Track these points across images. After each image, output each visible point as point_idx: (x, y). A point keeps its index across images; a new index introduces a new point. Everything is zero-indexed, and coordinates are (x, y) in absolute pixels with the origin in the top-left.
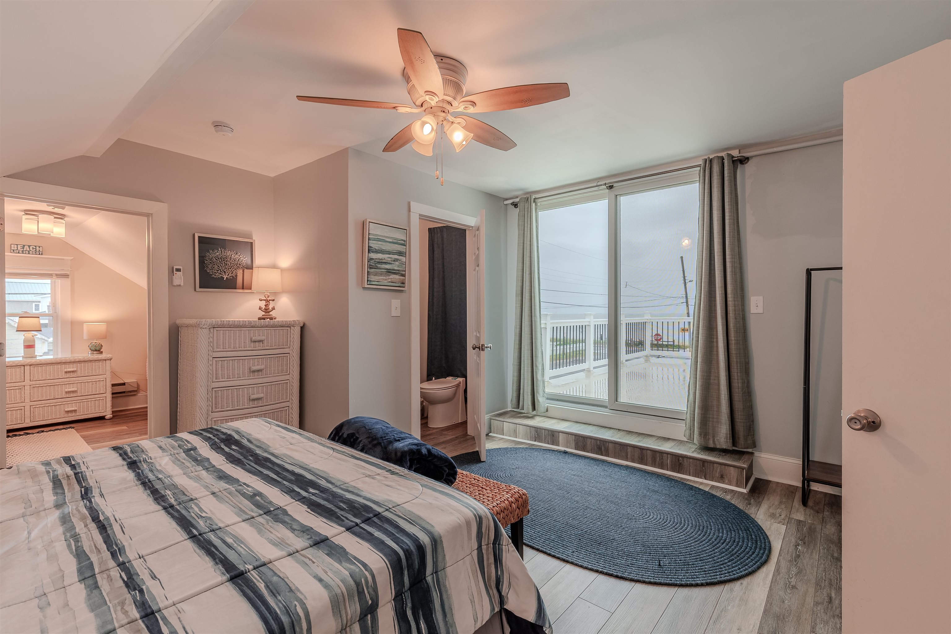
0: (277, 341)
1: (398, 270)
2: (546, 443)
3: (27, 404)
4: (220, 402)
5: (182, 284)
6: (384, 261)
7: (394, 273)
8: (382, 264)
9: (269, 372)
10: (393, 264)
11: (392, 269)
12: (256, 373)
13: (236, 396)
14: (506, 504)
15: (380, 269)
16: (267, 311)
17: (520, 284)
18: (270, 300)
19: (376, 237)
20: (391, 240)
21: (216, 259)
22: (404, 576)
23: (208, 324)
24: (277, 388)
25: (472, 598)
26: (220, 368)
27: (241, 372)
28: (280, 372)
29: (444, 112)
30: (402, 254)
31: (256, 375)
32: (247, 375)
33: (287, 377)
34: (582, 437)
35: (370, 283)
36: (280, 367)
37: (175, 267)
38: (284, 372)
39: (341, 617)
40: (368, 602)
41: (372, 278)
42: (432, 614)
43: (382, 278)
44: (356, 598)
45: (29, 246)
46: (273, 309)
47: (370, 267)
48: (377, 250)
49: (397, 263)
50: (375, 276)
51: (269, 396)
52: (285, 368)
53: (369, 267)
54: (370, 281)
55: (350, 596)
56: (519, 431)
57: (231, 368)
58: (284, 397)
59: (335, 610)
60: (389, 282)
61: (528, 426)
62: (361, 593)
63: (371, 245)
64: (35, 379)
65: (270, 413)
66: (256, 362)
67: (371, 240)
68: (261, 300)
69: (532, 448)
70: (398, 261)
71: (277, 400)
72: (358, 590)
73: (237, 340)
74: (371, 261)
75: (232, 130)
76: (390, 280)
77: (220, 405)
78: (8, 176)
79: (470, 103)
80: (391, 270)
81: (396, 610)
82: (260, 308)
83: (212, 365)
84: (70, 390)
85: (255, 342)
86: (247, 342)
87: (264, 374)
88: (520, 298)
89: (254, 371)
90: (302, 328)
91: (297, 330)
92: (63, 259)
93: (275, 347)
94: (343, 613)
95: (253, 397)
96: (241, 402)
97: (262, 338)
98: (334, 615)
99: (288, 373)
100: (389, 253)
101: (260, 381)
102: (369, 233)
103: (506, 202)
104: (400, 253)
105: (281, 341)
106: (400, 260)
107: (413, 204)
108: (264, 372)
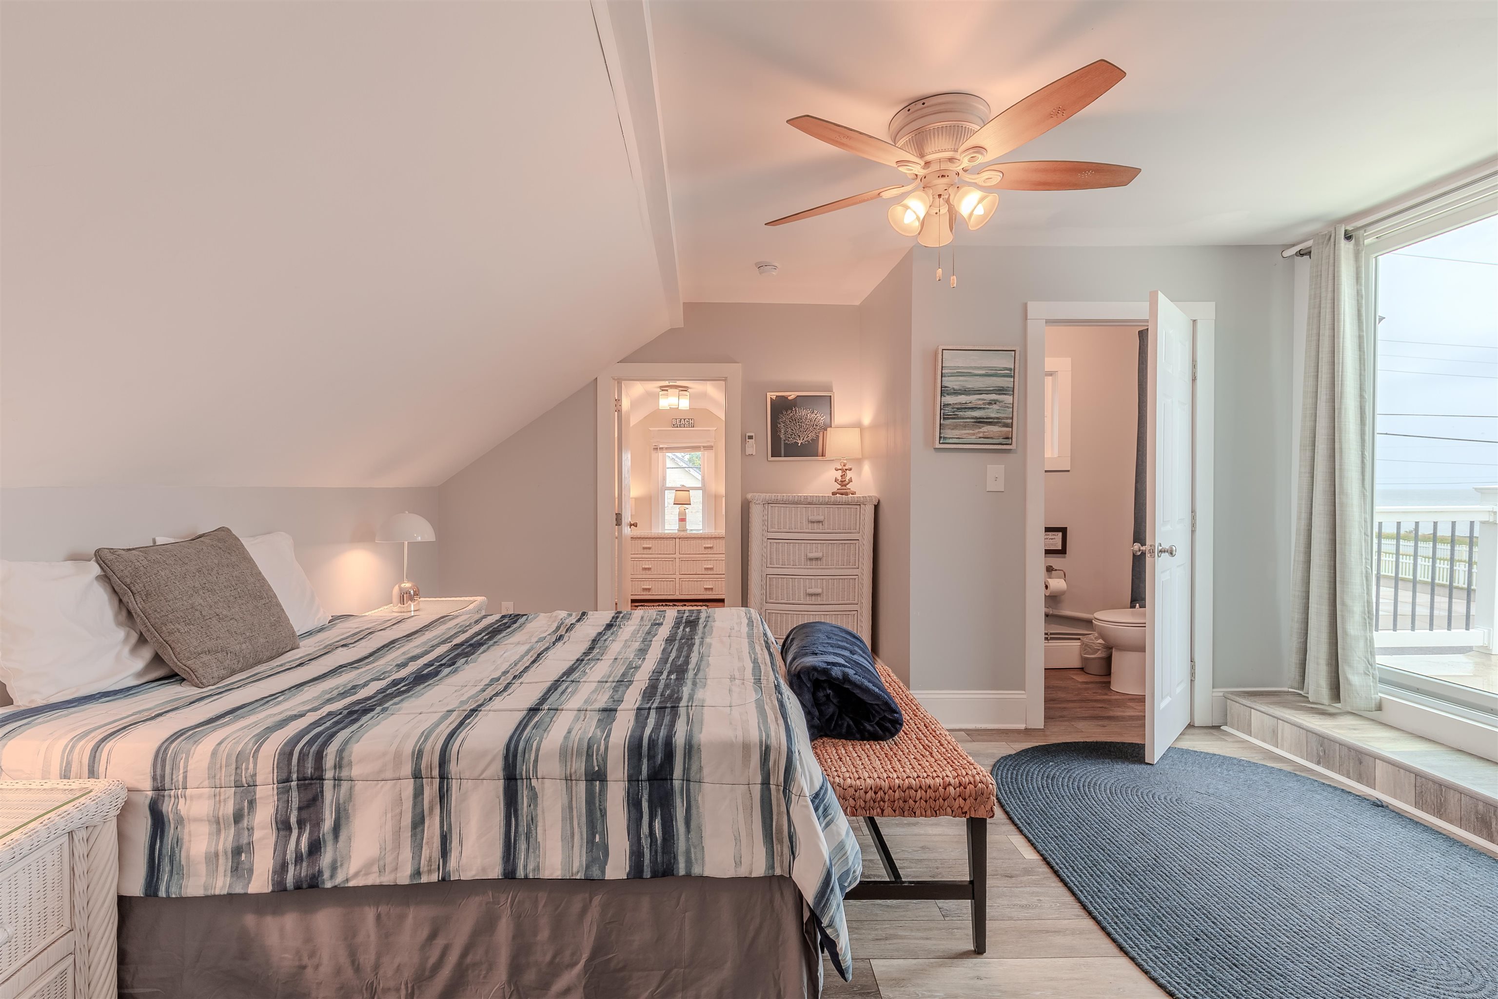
0: (842, 523)
1: (998, 418)
2: (1343, 775)
3: (678, 576)
4: (775, 592)
5: (754, 454)
6: (970, 405)
7: (990, 423)
8: (966, 410)
9: (830, 562)
10: (988, 408)
11: (985, 417)
12: (814, 562)
13: (791, 587)
14: (935, 782)
15: (963, 418)
16: (843, 483)
17: (1309, 424)
18: (846, 470)
19: (955, 371)
20: (983, 372)
21: (790, 422)
22: (642, 764)
23: (761, 500)
24: (841, 584)
25: (738, 836)
26: (775, 552)
27: (797, 559)
28: (845, 564)
29: (943, 176)
30: (1006, 390)
31: (814, 565)
32: (803, 564)
33: (855, 572)
34: (1434, 782)
35: (944, 441)
36: (846, 557)
37: (748, 434)
38: (851, 564)
39: (566, 766)
40: (594, 768)
41: (948, 433)
42: (672, 821)
43: (968, 431)
44: (584, 758)
45: (684, 420)
46: (850, 481)
47: (944, 418)
48: (957, 390)
49: (995, 407)
50: (953, 429)
51: (830, 593)
52: (852, 559)
53: (942, 417)
54: (945, 438)
55: (579, 753)
56: (1282, 733)
57: (786, 553)
58: (851, 597)
59: (562, 758)
60: (980, 438)
61: (1303, 728)
62: (589, 756)
63: (945, 384)
64: (682, 553)
65: (832, 615)
66: (814, 548)
67: (945, 376)
68: (837, 470)
69: (1297, 775)
70: (998, 403)
71: (840, 599)
72: (587, 751)
73: (793, 519)
74: (947, 409)
75: (775, 268)
76: (981, 435)
77: (774, 596)
78: (620, 362)
79: (971, 151)
80: (983, 418)
81: (628, 793)
82: (836, 480)
83: (766, 547)
84: (708, 566)
85: (814, 522)
86: (804, 522)
87: (824, 564)
88: (1308, 454)
89: (811, 559)
90: (877, 508)
91: (869, 511)
92: (709, 430)
93: (839, 531)
94: (569, 764)
95: (810, 591)
96: (797, 596)
97: (821, 518)
98: (560, 762)
99: (857, 566)
100: (979, 392)
101: (819, 572)
102: (942, 367)
103: (1287, 253)
104: (1001, 391)
105: (847, 523)
106: (1000, 402)
107: (1031, 305)
108: (824, 561)
